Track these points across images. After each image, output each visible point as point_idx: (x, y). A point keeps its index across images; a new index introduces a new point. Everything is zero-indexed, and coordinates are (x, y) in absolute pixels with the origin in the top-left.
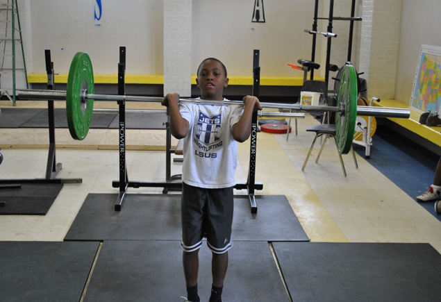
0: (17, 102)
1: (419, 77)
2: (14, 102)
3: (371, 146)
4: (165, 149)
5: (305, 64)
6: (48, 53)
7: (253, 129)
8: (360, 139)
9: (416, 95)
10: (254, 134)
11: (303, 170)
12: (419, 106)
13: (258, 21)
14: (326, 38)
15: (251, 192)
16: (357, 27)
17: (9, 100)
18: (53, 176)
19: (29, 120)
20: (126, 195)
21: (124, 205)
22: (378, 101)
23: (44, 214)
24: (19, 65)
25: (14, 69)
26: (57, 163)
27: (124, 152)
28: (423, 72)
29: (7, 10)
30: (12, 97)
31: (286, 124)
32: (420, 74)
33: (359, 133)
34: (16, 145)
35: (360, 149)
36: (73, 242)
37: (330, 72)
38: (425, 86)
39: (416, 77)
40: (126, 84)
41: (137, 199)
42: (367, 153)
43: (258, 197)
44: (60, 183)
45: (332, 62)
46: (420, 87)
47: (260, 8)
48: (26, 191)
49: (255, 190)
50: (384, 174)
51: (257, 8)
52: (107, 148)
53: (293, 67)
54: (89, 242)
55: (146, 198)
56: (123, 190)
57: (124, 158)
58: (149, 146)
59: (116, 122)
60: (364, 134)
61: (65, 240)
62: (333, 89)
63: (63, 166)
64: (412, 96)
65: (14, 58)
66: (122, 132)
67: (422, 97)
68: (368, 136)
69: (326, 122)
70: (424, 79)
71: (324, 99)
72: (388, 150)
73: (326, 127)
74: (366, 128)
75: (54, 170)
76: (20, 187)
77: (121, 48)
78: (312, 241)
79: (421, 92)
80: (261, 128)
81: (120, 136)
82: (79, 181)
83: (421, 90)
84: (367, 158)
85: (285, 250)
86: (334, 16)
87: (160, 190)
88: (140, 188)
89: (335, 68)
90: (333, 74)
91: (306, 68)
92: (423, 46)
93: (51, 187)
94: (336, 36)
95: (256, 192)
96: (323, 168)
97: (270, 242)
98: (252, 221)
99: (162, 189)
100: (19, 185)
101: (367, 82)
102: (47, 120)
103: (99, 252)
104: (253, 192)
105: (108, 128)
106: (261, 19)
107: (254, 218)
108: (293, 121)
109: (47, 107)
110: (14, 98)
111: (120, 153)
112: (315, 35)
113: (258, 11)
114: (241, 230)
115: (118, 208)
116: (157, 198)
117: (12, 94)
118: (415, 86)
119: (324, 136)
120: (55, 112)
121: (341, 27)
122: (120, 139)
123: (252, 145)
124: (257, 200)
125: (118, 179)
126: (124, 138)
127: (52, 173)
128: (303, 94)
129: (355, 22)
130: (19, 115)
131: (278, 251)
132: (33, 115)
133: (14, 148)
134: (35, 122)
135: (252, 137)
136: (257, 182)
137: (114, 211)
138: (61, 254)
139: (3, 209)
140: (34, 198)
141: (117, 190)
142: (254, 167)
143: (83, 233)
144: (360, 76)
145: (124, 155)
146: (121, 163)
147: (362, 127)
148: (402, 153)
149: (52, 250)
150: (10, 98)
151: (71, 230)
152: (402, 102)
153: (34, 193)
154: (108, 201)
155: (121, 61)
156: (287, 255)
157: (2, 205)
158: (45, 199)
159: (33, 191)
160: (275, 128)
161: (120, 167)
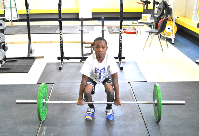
0: (13, 23)
1: (197, 6)
3: (174, 38)
4: (81, 42)
5: (144, 2)
7: (120, 32)
8: (169, 35)
9: (195, 15)
10: (121, 34)
11: (143, 50)
12: (196, 20)
15: (120, 60)
17: (9, 22)
18: (31, 55)
19: (19, 31)
20: (64, 63)
21: (63, 68)
22: (178, 17)
23: (27, 72)
24: (13, 6)
25: (11, 8)
26: (32, 50)
27: (62, 44)
30: (11, 20)
31: (136, 29)
32: (197, 4)
33: (169, 33)
35: (169, 40)
37: (155, 5)
39: (195, 6)
40: (62, 13)
41: (69, 65)
42: (173, 42)
43: (123, 62)
46: (197, 10)
48: (19, 62)
49: (122, 59)
50: (181, 51)
52: (54, 42)
53: (139, 3)
54: (48, 84)
56: (62, 61)
58: (74, 41)
59: (58, 31)
60: (171, 33)
61: (37, 83)
62: (157, 13)
63: (35, 51)
64: (194, 15)
65: (11, 3)
66: (61, 35)
67: (198, 15)
68: (173, 34)
69: (154, 28)
71: (153, 17)
72: (182, 40)
73: (154, 30)
74: (172, 30)
75: (31, 53)
76: (16, 61)
78: (148, 81)
79: (197, 13)
80: (124, 31)
81: (60, 36)
82: (43, 57)
84: (173, 44)
85: (136, 85)
87: (79, 60)
88: (70, 60)
89: (157, 3)
90: (156, 6)
91: (144, 3)
93: (30, 60)
95: (122, 60)
97: (129, 82)
98: (121, 73)
99: (80, 60)
100: (16, 60)
101: (173, 9)
102: (27, 30)
104: (121, 60)
105: (54, 33)
107: (122, 72)
108: (139, 27)
109: (27, 25)
110: (12, 21)
111: (61, 44)
115: (60, 69)
116: (78, 64)
118: (195, 11)
119: (153, 34)
120: (30, 27)
122: (60, 38)
123: (120, 39)
124: (123, 64)
125: (60, 56)
126: (62, 37)
127: (30, 54)
128: (143, 15)
130: (14, 29)
131: (132, 86)
132: (21, 28)
133: (13, 43)
134: (22, 32)
135: (120, 35)
136: (122, 56)
137: (59, 70)
138: (36, 89)
139: (9, 71)
140: (23, 65)
141: (60, 61)
142: (121, 49)
143: (45, 80)
144: (169, 7)
145: (62, 45)
146: (61, 49)
147: (170, 30)
148: (189, 41)
149: (32, 88)
150: (10, 21)
151: (40, 79)
152: (189, 18)
153: (23, 63)
154: (56, 66)
155: (59, 2)
156: (137, 88)
157: (9, 69)
158: (28, 66)
159: (22, 62)
160: (130, 31)
161: (61, 50)
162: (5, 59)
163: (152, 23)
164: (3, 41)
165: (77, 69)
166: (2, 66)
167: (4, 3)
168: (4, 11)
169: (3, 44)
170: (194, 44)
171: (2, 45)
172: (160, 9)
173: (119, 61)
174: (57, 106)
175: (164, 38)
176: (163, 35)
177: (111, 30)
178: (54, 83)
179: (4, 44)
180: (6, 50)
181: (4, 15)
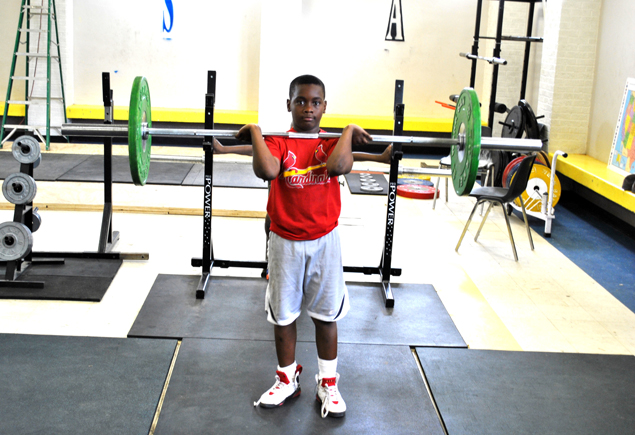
0: (51, 144)
1: (623, 123)
2: (48, 145)
3: (553, 220)
6: (106, 77)
7: (391, 190)
8: (537, 209)
9: (618, 150)
10: (392, 197)
11: (457, 250)
12: (621, 166)
13: (394, 39)
14: (491, 66)
15: (386, 278)
16: (535, 51)
17: (40, 141)
18: (109, 249)
19: (70, 170)
20: (211, 277)
21: (209, 291)
22: (565, 156)
23: (98, 300)
24: (55, 93)
25: (48, 99)
26: (113, 230)
27: (210, 218)
28: (628, 118)
29: (41, 14)
30: (45, 137)
31: (432, 186)
32: (624, 119)
33: (536, 201)
34: (55, 205)
35: (536, 224)
36: (141, 340)
37: (496, 114)
38: (631, 137)
39: (619, 124)
41: (226, 284)
42: (547, 229)
43: (396, 286)
44: (118, 258)
45: (499, 100)
46: (624, 137)
47: (397, 21)
48: (71, 268)
49: (391, 276)
50: (572, 259)
51: (393, 21)
52: (181, 212)
53: (444, 105)
54: (162, 340)
55: (238, 282)
56: (206, 270)
57: (210, 225)
58: (241, 212)
59: (193, 178)
60: (543, 202)
61: (129, 336)
63: (121, 236)
64: (613, 150)
65: (49, 83)
66: (208, 189)
67: (626, 152)
68: (549, 206)
69: (489, 185)
70: (629, 127)
72: (576, 226)
73: (491, 191)
74: (546, 194)
75: (110, 241)
76: (63, 263)
77: (209, 72)
78: (471, 347)
79: (625, 146)
80: (398, 190)
81: (206, 194)
82: (145, 257)
83: (625, 142)
84: (547, 236)
85: (434, 358)
86: (503, 34)
87: (257, 272)
88: (230, 268)
89: (502, 109)
90: (499, 117)
92: (630, 80)
93: (106, 264)
94: (505, 63)
95: (393, 279)
96: (485, 249)
97: (412, 347)
98: (387, 318)
99: (261, 270)
100: (62, 259)
101: (549, 130)
102: (102, 171)
103: (176, 353)
104: (388, 279)
105: (181, 185)
106: (399, 36)
107: (390, 314)
108: (443, 179)
109: (102, 153)
110: (48, 138)
111: (205, 219)
112: (474, 61)
113: (394, 25)
114: (371, 330)
115: (200, 295)
116: (254, 283)
117: (45, 134)
118: (616, 138)
119: (487, 204)
120: (113, 160)
121: (513, 51)
122: (205, 200)
123: (389, 212)
124: (394, 290)
125: (200, 255)
126: (210, 197)
129: (532, 44)
130: (56, 163)
131: (424, 359)
132: (75, 163)
133: (51, 209)
134: (79, 174)
135: (389, 202)
136: (394, 265)
137: (194, 299)
138: (125, 354)
139: (41, 293)
140: (83, 278)
141: (199, 271)
142: (391, 244)
143: (154, 327)
144: (539, 121)
145: (210, 222)
146: (205, 232)
147: (541, 192)
148: (596, 231)
149: (112, 348)
150: (42, 139)
151: (137, 322)
152: (597, 159)
153: (83, 271)
154: (185, 285)
155: (209, 91)
156: (437, 365)
157: (40, 286)
158: (99, 280)
159: (81, 269)
160: (416, 192)
161: (205, 238)
162: (30, 255)
163: (485, 167)
164: (28, 199)
165: (252, 299)
166: (20, 277)
167: (27, 81)
168: (27, 107)
169: (28, 208)
170: (612, 240)
171: (24, 212)
172: (510, 126)
173: (384, 279)
174: (191, 409)
175: (520, 218)
176: (520, 209)
177: (355, 184)
178: (180, 339)
179: (31, 210)
180: (34, 228)
181: (23, 120)
